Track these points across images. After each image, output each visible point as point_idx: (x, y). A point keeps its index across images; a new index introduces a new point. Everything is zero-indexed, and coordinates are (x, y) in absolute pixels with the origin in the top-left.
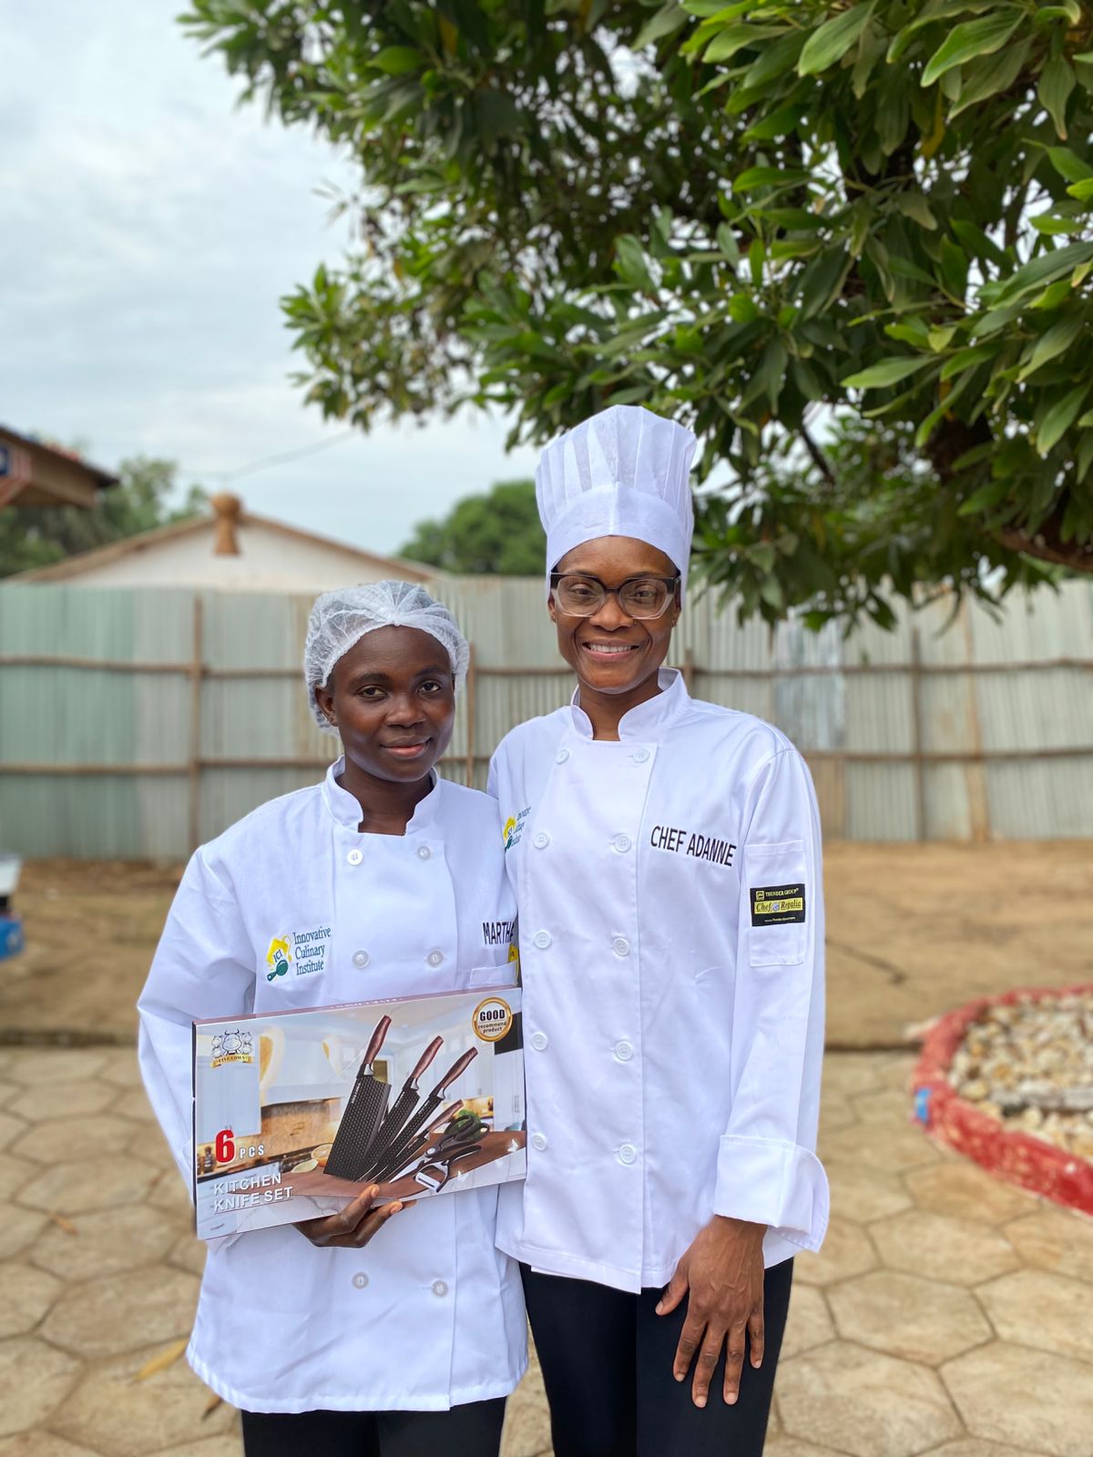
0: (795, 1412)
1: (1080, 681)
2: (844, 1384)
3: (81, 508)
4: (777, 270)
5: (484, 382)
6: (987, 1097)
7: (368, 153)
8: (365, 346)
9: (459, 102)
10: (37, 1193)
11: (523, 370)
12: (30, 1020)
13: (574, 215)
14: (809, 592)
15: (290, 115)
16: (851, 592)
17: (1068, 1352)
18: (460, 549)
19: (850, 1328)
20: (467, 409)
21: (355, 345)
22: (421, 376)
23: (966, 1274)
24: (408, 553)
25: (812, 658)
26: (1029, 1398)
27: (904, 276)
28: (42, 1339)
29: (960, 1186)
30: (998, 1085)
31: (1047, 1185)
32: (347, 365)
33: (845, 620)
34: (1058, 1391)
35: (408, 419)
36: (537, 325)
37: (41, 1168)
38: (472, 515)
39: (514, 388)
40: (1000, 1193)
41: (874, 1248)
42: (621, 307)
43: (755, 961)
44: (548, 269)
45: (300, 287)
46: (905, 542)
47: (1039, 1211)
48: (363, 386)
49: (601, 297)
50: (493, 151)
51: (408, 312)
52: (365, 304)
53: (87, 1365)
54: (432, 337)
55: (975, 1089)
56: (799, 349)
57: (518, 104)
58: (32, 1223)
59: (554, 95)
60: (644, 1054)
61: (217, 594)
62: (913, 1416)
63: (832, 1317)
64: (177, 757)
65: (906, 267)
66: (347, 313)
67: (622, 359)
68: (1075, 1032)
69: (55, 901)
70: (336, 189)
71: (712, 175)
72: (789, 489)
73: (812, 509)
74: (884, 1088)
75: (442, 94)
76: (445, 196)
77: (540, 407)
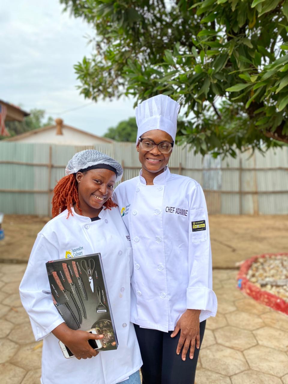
0: (205, 362)
1: (284, 173)
2: (218, 355)
3: (20, 122)
4: (207, 60)
5: (128, 89)
6: (257, 281)
7: (98, 26)
8: (96, 79)
9: (123, 12)
10: (7, 301)
11: (139, 86)
12: (6, 256)
13: (153, 44)
14: (214, 147)
15: (77, 15)
16: (225, 148)
17: (277, 348)
18: (120, 135)
19: (220, 341)
20: (123, 97)
21: (93, 79)
22: (111, 87)
23: (250, 327)
24: (106, 136)
25: (213, 166)
26: (267, 360)
27: (244, 61)
28: (9, 339)
29: (249, 305)
30: (260, 279)
31: (272, 305)
32: (91, 84)
33: (223, 155)
34: (274, 358)
35: (107, 99)
36: (143, 74)
37: (9, 295)
38: (123, 126)
39: (136, 91)
40: (260, 307)
41: (227, 320)
42: (165, 69)
43: (193, 241)
44: (146, 59)
45: (79, 63)
46: (240, 135)
47: (270, 311)
48: (96, 90)
49: (160, 66)
50: (132, 25)
51: (108, 70)
52: (96, 67)
53: (20, 346)
54: (114, 77)
55: (254, 279)
56: (213, 81)
57: (139, 13)
58: (6, 309)
59: (149, 10)
60: (166, 268)
61: (56, 146)
62: (236, 364)
63: (215, 338)
64: (45, 188)
65: (244, 59)
66: (91, 70)
67: (166, 83)
68: (280, 265)
69: (13, 225)
70: (89, 36)
71: (190, 34)
72: (209, 120)
73: (215, 125)
74: (230, 279)
75: (119, 9)
76: (118, 38)
77: (143, 96)
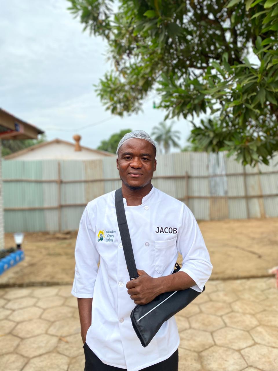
10: (53, 331)
15: (97, 34)
18: (113, 147)
25: (218, 172)
37: (52, 323)
38: (116, 138)
58: (54, 340)
61: (64, 161)
64: (55, 204)
74: (270, 288)
